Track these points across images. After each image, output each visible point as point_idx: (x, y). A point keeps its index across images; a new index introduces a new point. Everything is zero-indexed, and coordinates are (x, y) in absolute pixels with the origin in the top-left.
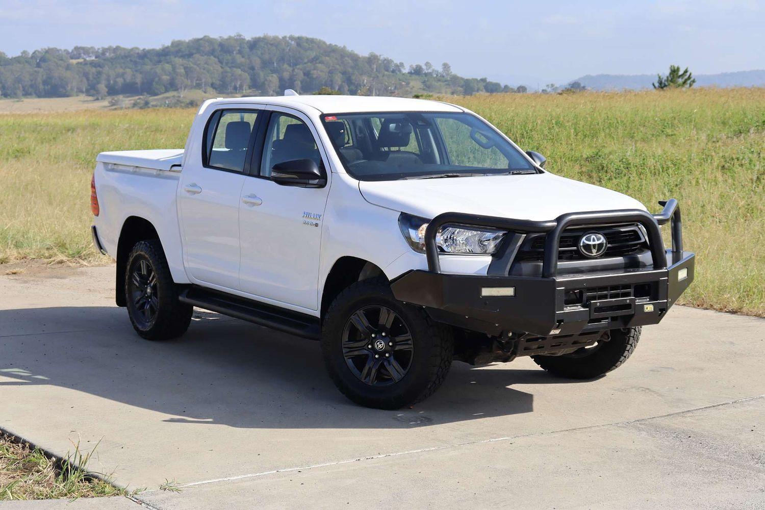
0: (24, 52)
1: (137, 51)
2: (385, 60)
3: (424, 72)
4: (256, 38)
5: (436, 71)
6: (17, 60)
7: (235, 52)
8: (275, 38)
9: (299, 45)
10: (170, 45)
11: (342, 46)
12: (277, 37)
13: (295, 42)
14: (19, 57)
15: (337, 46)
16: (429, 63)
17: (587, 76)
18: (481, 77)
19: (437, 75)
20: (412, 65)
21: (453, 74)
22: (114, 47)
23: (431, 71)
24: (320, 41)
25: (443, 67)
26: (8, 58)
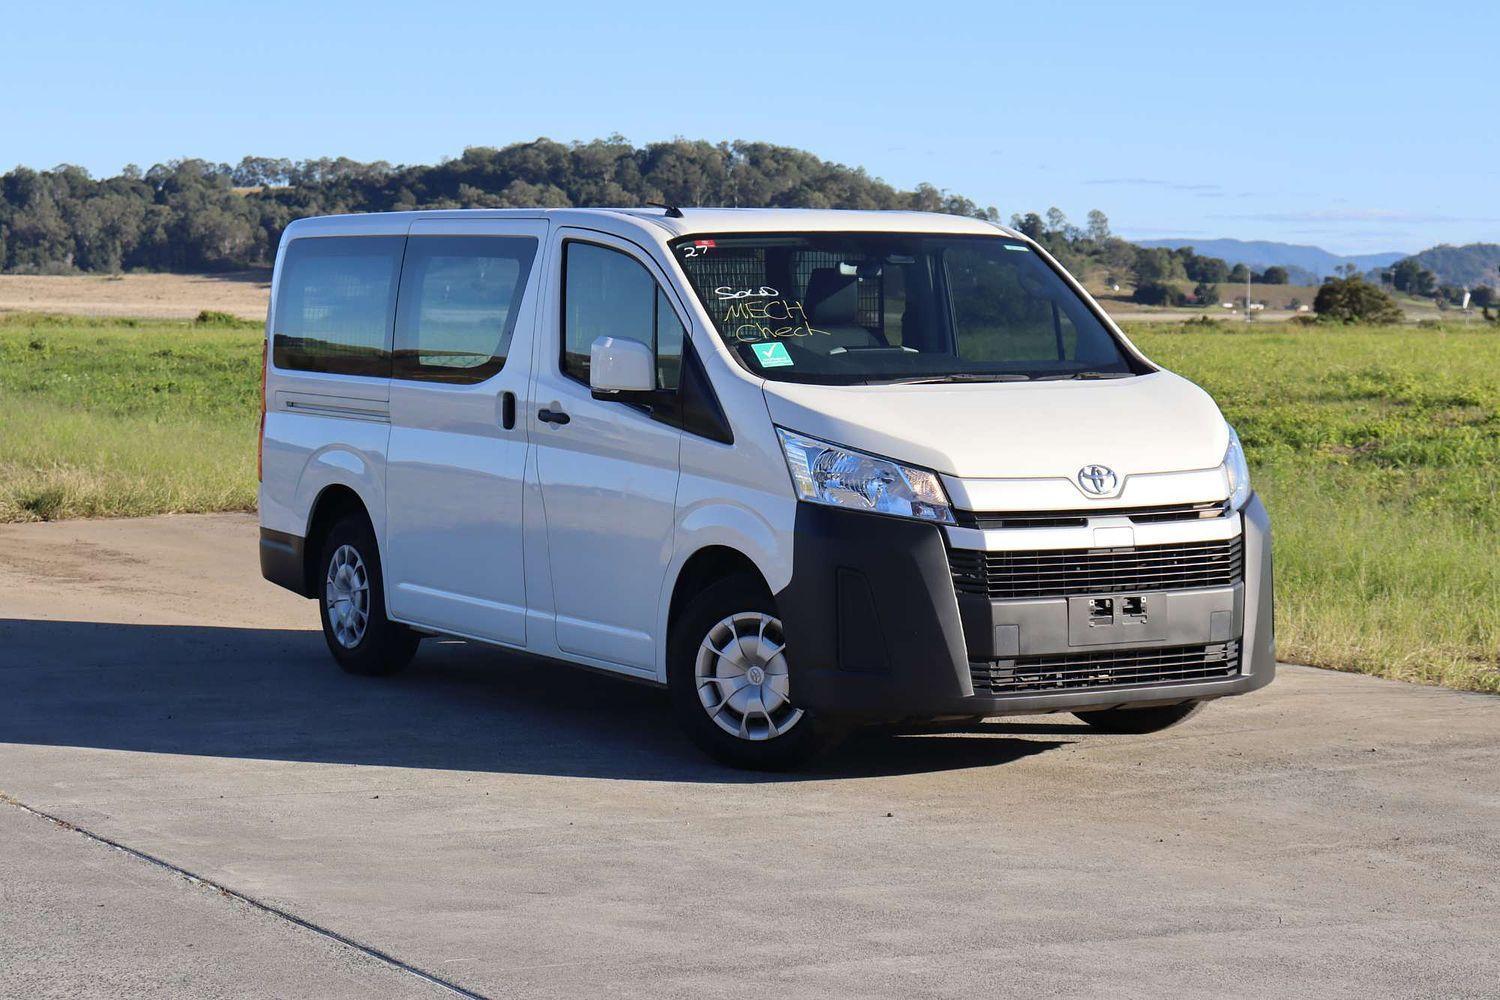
0: (130, 169)
1: (385, 171)
2: (954, 201)
3: (1044, 231)
4: (656, 146)
5: (1073, 230)
6: (112, 186)
7: (607, 177)
8: (701, 146)
9: (755, 162)
10: (459, 157)
11: (856, 169)
12: (706, 145)
13: (746, 156)
14: (117, 179)
15: (843, 167)
16: (1057, 210)
17: (1440, 247)
18: (1180, 246)
19: (1076, 239)
20: (1017, 215)
21: (1112, 236)
22: (334, 160)
23: (1063, 229)
24: (805, 155)
25: (1091, 219)
26: (94, 181)
